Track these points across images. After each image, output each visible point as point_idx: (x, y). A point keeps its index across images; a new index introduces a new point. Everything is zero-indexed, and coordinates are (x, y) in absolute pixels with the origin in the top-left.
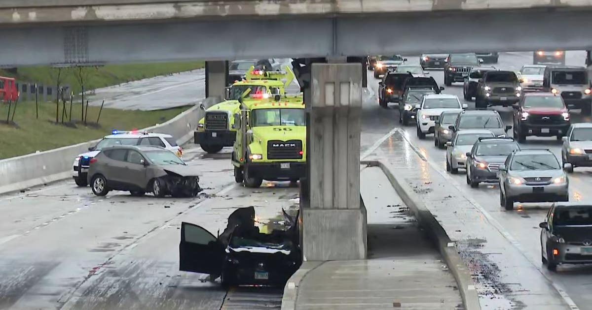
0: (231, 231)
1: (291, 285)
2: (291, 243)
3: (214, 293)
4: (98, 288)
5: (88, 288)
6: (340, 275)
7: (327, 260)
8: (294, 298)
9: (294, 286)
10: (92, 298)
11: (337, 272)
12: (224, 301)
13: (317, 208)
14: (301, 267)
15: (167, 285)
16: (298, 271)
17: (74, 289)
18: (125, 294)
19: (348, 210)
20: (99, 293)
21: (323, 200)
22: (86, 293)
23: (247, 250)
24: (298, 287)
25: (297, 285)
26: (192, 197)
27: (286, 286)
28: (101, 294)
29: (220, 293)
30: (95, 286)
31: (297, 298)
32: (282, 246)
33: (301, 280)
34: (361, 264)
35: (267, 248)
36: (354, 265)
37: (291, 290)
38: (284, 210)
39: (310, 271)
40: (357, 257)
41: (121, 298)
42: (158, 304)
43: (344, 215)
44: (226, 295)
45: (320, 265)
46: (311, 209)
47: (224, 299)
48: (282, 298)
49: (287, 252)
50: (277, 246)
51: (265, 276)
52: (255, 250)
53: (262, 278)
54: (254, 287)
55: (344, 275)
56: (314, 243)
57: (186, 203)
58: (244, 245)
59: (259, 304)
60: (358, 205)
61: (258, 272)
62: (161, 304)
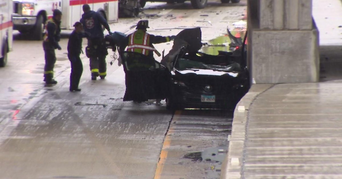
0: (177, 53)
1: (240, 108)
2: (239, 65)
3: (159, 117)
4: (40, 110)
5: (29, 111)
6: (291, 98)
7: (277, 82)
8: (244, 122)
9: (244, 109)
10: (34, 121)
11: (288, 95)
12: (170, 124)
13: (267, 29)
14: (250, 90)
15: (111, 108)
16: (248, 94)
17: (14, 112)
18: (68, 117)
19: (299, 31)
20: (40, 116)
21: (273, 21)
22: (27, 116)
23: (193, 72)
24: (247, 110)
25: (247, 108)
26: (133, 17)
27: (235, 110)
28: (42, 116)
29: (165, 116)
30: (36, 108)
31: (247, 122)
32: (230, 68)
33: (251, 104)
34: (313, 87)
35: (214, 70)
36: (306, 88)
37: (241, 113)
38: (230, 31)
39: (260, 94)
40: (309, 80)
41: (64, 120)
42: (103, 127)
43: (295, 36)
44: (172, 119)
45: (271, 87)
46: (260, 30)
47: (170, 122)
48: (232, 121)
49: (235, 75)
50: (224, 68)
51: (212, 99)
52: (201, 72)
53: (208, 101)
54: (201, 110)
55: (296, 98)
56: (263, 65)
57: (127, 23)
58: (190, 68)
59: (206, 127)
60: (310, 26)
61: (206, 94)
62: (106, 127)
